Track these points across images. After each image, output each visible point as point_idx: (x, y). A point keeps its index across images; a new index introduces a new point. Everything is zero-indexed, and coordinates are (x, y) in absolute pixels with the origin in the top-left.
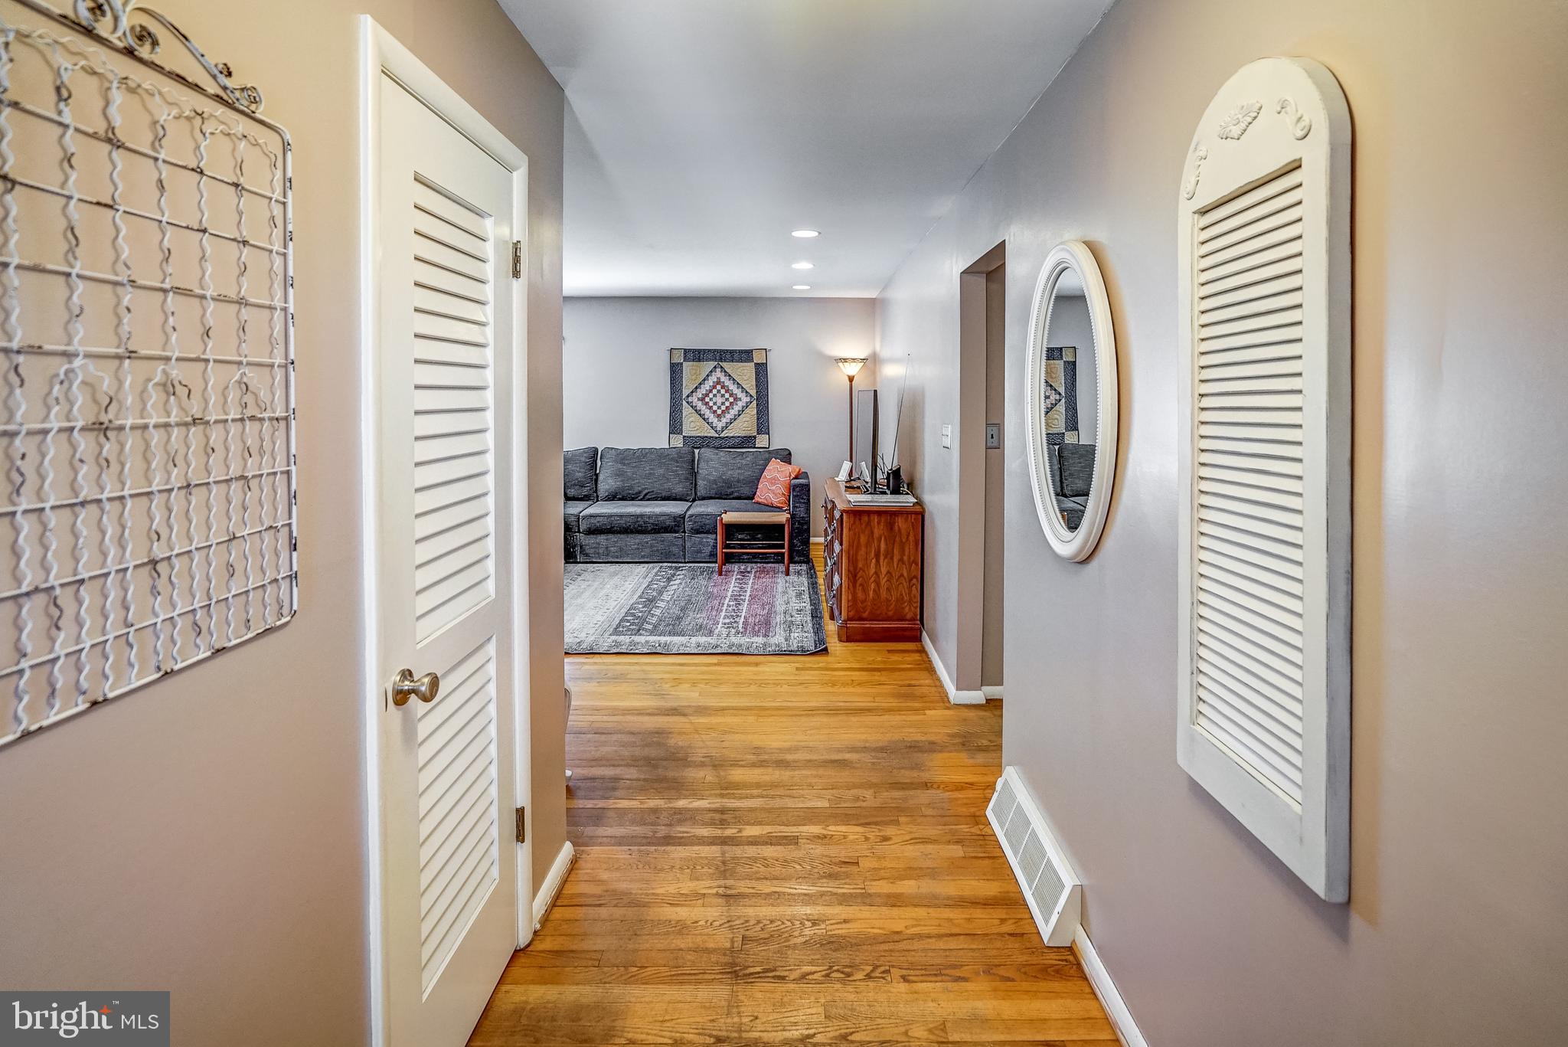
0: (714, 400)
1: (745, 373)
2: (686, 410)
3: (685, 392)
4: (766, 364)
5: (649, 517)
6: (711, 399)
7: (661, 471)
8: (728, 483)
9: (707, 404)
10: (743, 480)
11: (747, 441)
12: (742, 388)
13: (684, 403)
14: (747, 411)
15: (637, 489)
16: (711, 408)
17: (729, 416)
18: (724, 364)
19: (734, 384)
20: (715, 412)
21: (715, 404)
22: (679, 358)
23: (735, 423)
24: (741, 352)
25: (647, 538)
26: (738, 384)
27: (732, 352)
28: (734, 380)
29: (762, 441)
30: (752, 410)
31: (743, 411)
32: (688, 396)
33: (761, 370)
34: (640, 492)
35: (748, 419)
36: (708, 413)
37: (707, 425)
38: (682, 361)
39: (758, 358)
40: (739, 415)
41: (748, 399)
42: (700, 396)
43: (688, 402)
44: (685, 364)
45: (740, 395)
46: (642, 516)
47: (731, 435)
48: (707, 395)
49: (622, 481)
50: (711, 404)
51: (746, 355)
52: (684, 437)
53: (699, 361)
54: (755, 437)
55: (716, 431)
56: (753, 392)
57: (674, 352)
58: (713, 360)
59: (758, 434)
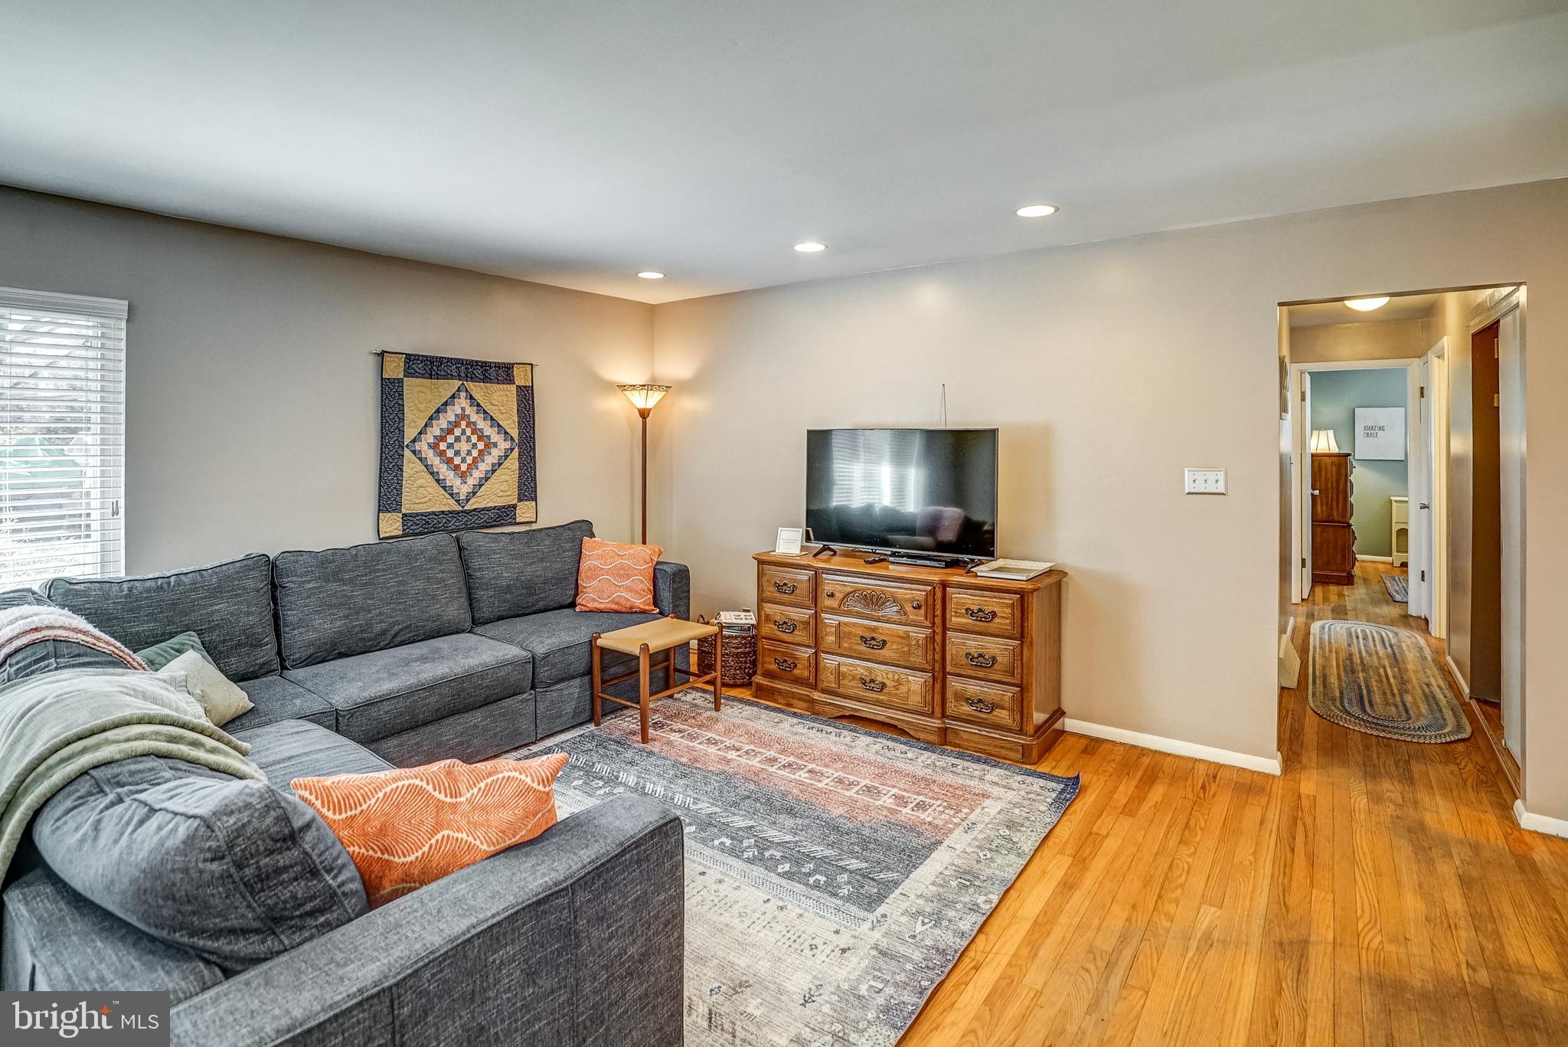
0: (456, 447)
1: (501, 400)
2: (411, 466)
3: (410, 433)
4: (532, 387)
5: (482, 675)
6: (450, 446)
7: (420, 585)
8: (530, 588)
9: (442, 454)
10: (552, 578)
11: (505, 514)
12: (499, 426)
13: (407, 453)
14: (506, 464)
15: (378, 628)
16: (449, 461)
17: (477, 474)
18: (470, 385)
19: (485, 419)
20: (457, 467)
21: (457, 453)
22: (395, 369)
23: (487, 485)
24: (498, 366)
25: (476, 718)
26: (492, 419)
27: (485, 365)
28: (485, 412)
29: (525, 511)
30: (513, 464)
31: (500, 464)
32: (414, 441)
33: (526, 399)
34: (384, 632)
35: (508, 478)
36: (443, 470)
37: (443, 492)
38: (401, 376)
39: (520, 378)
40: (494, 471)
41: (508, 444)
42: (431, 440)
43: (414, 452)
44: (408, 382)
45: (495, 438)
46: (469, 676)
47: (482, 506)
48: (443, 439)
49: (346, 617)
50: (450, 453)
51: (501, 373)
52: (405, 515)
53: (431, 377)
54: (514, 507)
55: (458, 501)
56: (514, 433)
57: (387, 357)
58: (452, 377)
59: (520, 500)
